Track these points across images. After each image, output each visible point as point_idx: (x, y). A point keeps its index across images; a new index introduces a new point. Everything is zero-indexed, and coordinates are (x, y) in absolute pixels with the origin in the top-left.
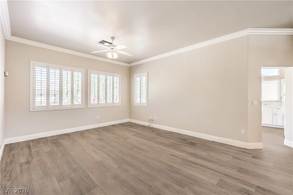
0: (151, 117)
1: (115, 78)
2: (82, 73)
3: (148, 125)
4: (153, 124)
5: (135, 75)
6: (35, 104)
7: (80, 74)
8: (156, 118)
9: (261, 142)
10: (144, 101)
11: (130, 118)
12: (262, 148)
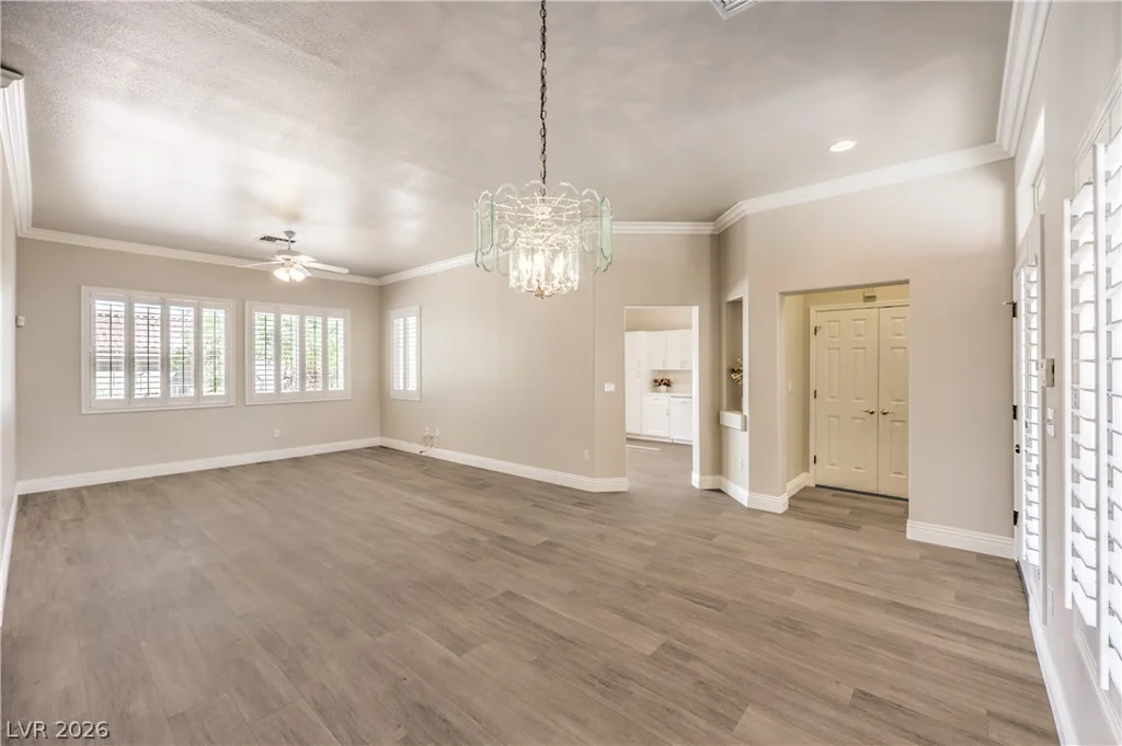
0: (427, 431)
1: (331, 322)
2: (227, 312)
3: (418, 452)
4: (433, 449)
5: (392, 312)
6: (95, 396)
7: (221, 314)
8: (437, 434)
9: (624, 476)
10: (413, 386)
11: (382, 434)
12: (626, 490)
